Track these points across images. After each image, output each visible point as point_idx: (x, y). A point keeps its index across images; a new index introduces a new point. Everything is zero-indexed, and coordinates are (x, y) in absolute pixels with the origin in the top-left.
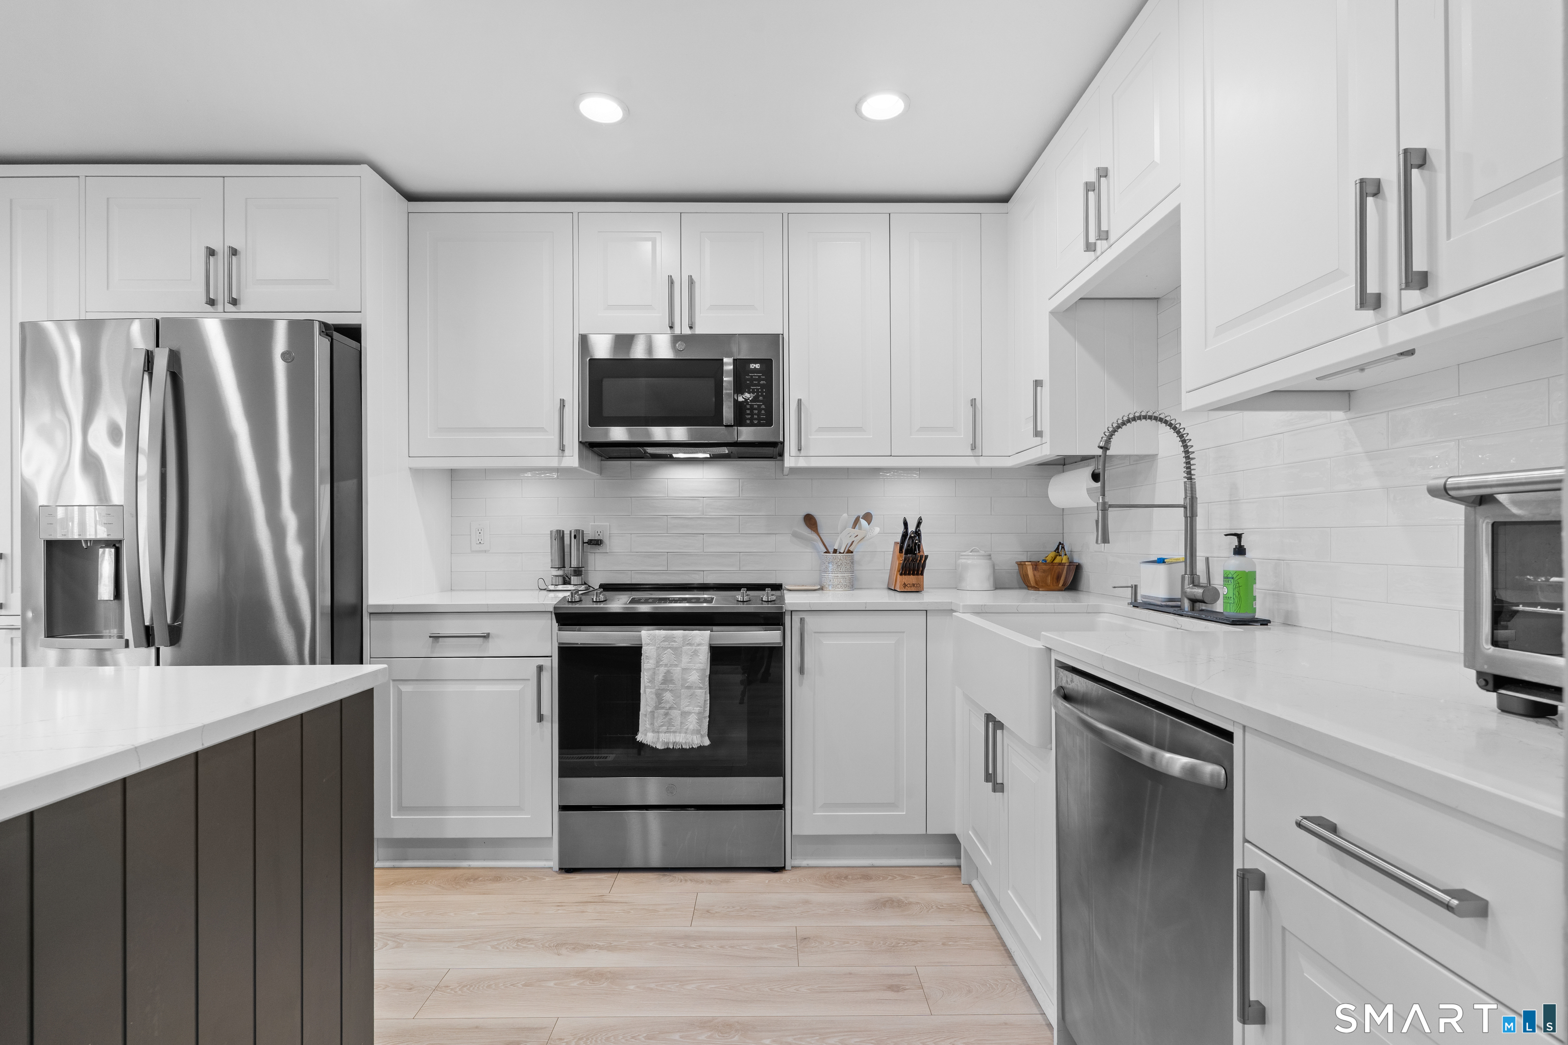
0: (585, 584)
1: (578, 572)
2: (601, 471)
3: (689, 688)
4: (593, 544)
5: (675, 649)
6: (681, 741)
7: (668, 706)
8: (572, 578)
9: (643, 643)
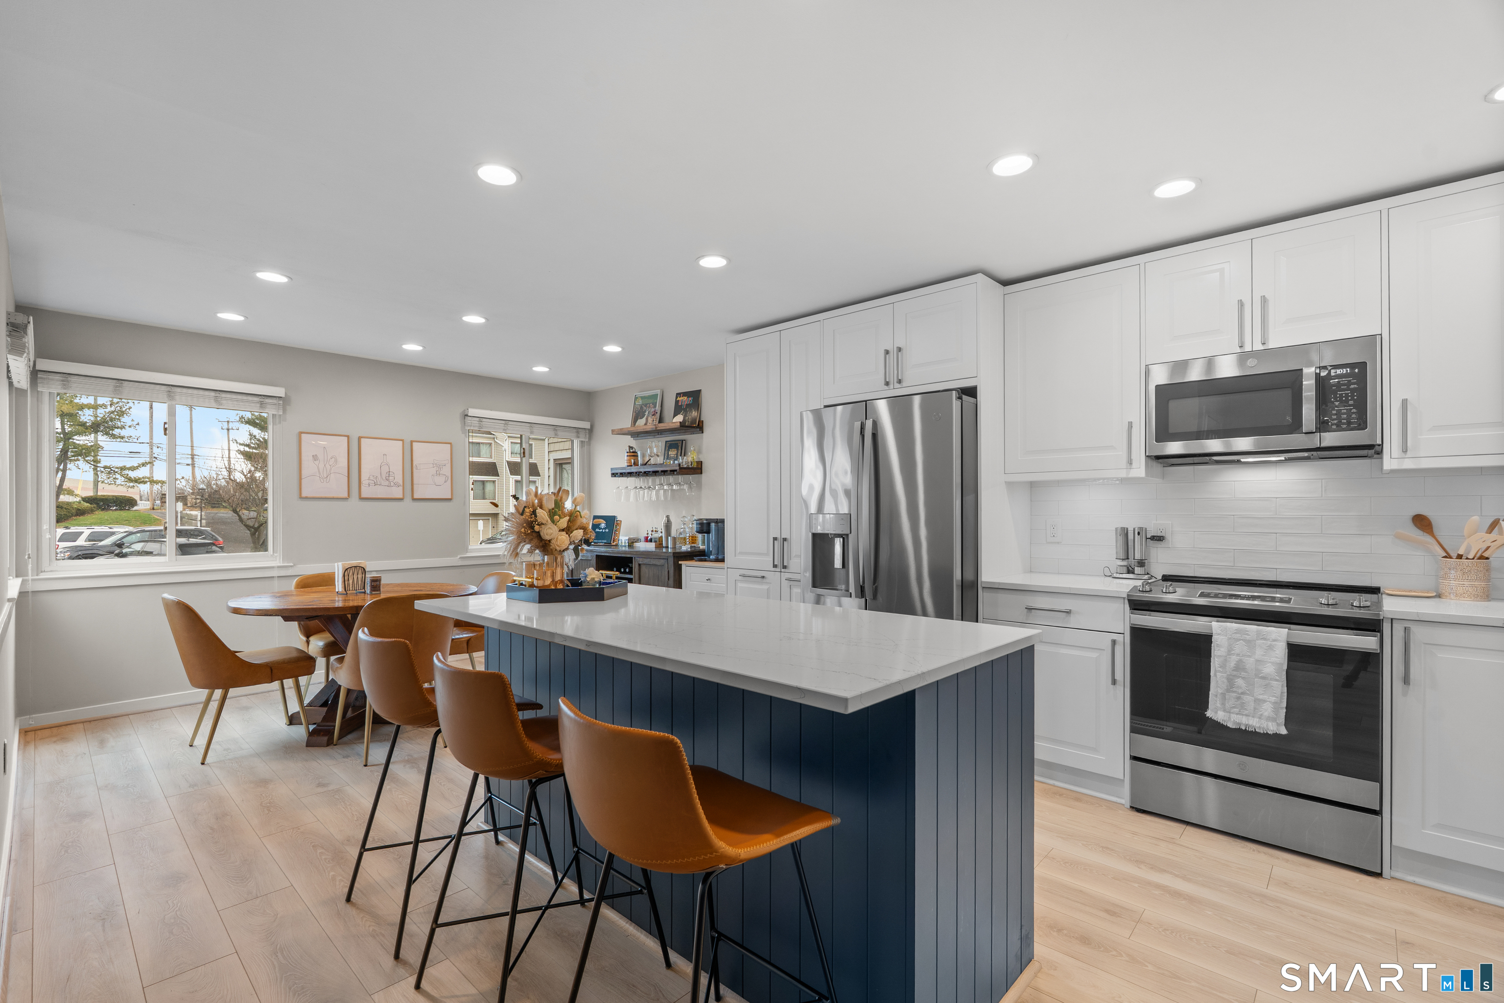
0: (1148, 574)
1: (1141, 563)
2: (1163, 476)
3: (1264, 678)
4: (1155, 540)
5: (1248, 642)
6: (1254, 725)
7: (1240, 691)
8: (1136, 568)
9: (1214, 632)
